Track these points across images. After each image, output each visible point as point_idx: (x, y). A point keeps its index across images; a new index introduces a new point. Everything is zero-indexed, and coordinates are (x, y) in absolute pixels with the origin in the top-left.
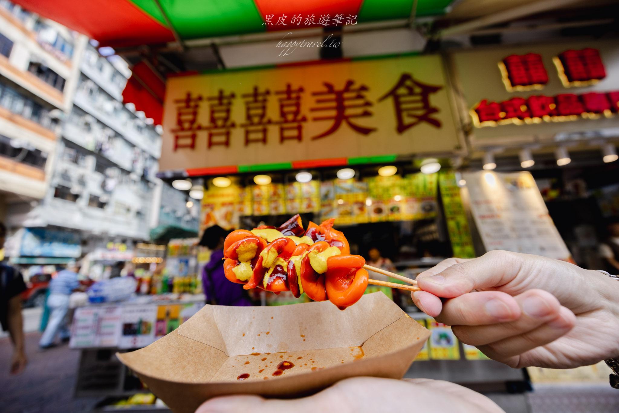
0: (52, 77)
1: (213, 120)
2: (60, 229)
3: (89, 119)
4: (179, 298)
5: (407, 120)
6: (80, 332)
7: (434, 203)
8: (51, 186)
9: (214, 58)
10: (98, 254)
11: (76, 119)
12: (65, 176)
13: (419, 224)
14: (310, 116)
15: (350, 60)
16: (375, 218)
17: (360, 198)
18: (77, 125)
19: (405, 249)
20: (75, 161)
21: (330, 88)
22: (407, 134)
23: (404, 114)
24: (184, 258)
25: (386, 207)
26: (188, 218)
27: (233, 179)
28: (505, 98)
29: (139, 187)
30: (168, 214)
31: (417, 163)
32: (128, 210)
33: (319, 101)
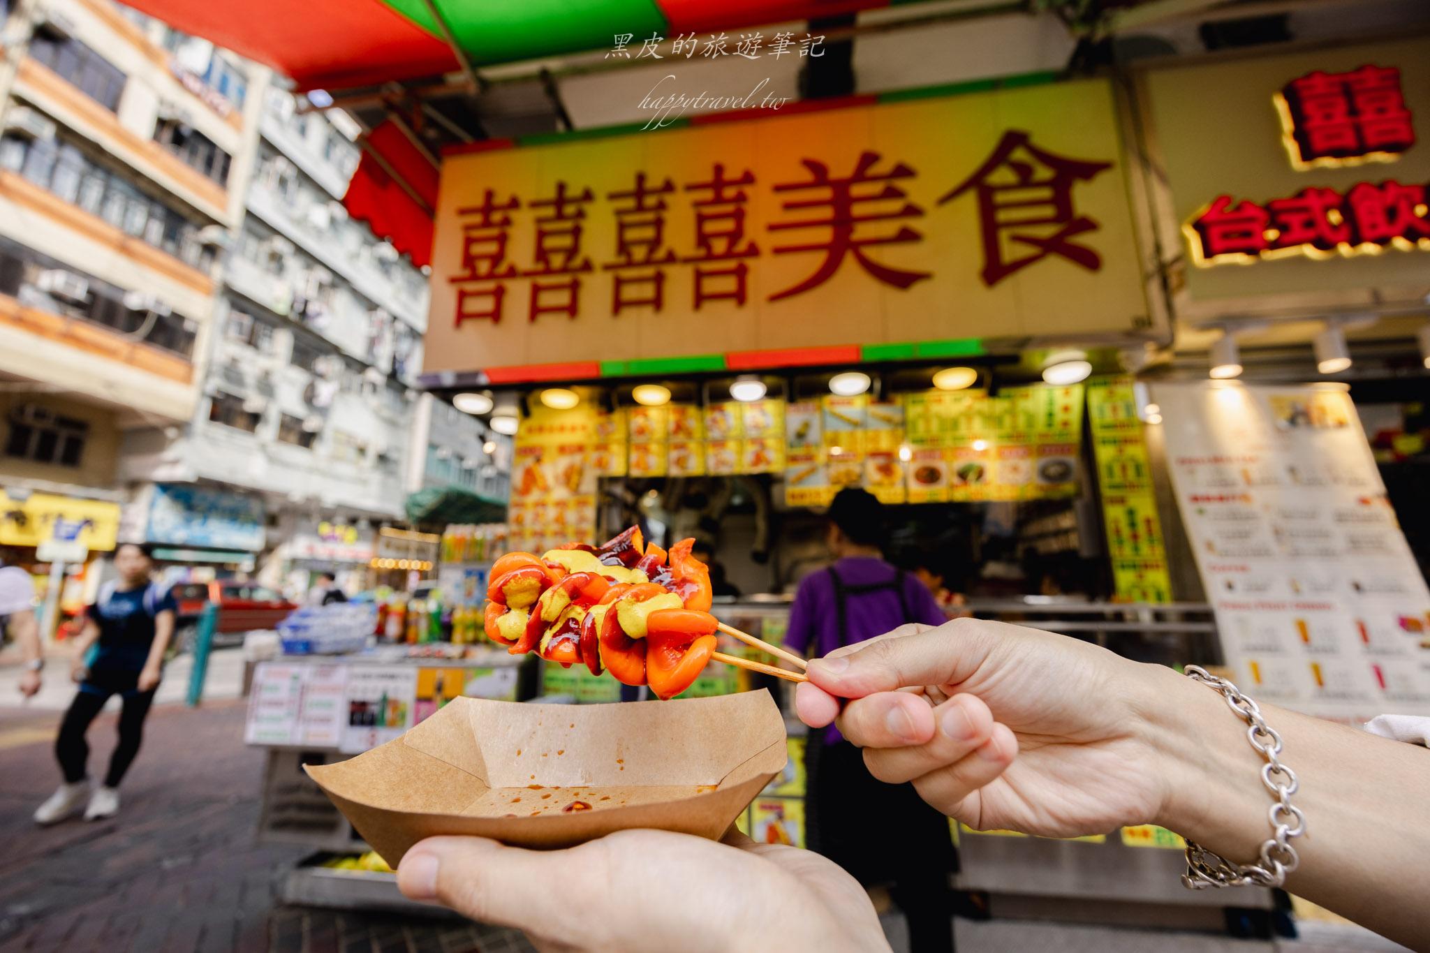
0: (203, 151)
1: (542, 254)
2: (223, 488)
3: (279, 245)
4: (464, 655)
5: (1010, 251)
6: (264, 712)
7: (1073, 460)
8: (204, 394)
9: (547, 105)
10: (299, 546)
11: (252, 244)
12: (231, 371)
13: (1031, 510)
14: (767, 242)
15: (874, 99)
16: (920, 493)
17: (885, 444)
18: (255, 260)
19: (993, 569)
20: (252, 341)
21: (818, 170)
22: (1007, 286)
23: (1004, 235)
24: (477, 567)
25: (948, 467)
26: (489, 472)
27: (584, 391)
28: (1284, 191)
29: (385, 398)
30: (444, 461)
31: (1033, 358)
32: (362, 451)
33: (789, 206)
